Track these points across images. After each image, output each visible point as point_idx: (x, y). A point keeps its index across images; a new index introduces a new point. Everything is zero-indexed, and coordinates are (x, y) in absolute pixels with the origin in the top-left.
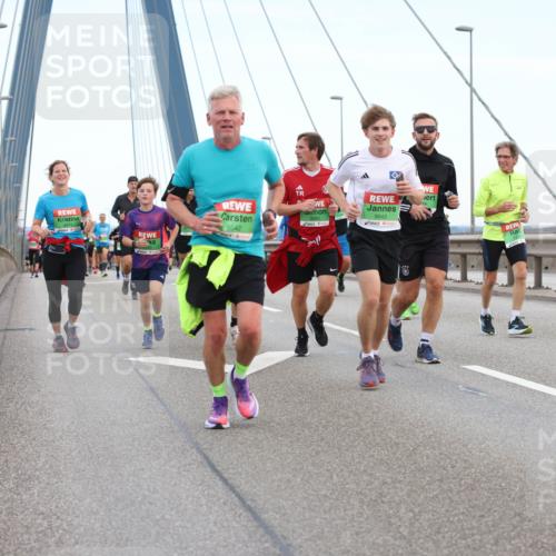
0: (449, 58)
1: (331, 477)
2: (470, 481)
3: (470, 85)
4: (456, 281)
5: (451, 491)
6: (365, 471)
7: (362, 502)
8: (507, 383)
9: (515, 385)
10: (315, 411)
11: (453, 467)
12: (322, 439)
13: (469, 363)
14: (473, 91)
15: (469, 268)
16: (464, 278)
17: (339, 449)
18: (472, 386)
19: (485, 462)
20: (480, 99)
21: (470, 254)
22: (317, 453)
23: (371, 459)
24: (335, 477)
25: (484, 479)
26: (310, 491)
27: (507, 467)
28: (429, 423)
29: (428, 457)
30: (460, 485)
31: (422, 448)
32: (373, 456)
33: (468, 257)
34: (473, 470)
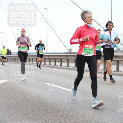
0: (42, 15)
1: (15, 108)
2: (46, 108)
3: (47, 21)
4: (43, 64)
5: (42, 111)
6: (23, 106)
7: (22, 113)
8: (54, 87)
9: (56, 87)
10: (12, 93)
11: (42, 105)
12: (13, 100)
13: (46, 82)
14: (47, 22)
15: (46, 61)
16: (45, 64)
17: (17, 102)
18: (46, 87)
19: (49, 104)
20: (49, 24)
21: (46, 58)
22: (12, 103)
23: (24, 104)
24: (16, 108)
25: (49, 108)
26: (10, 111)
27: (54, 105)
28: (37, 96)
29: (37, 103)
30: (44, 109)
31: (35, 101)
32: (24, 103)
33: (46, 59)
34: (47, 106)
